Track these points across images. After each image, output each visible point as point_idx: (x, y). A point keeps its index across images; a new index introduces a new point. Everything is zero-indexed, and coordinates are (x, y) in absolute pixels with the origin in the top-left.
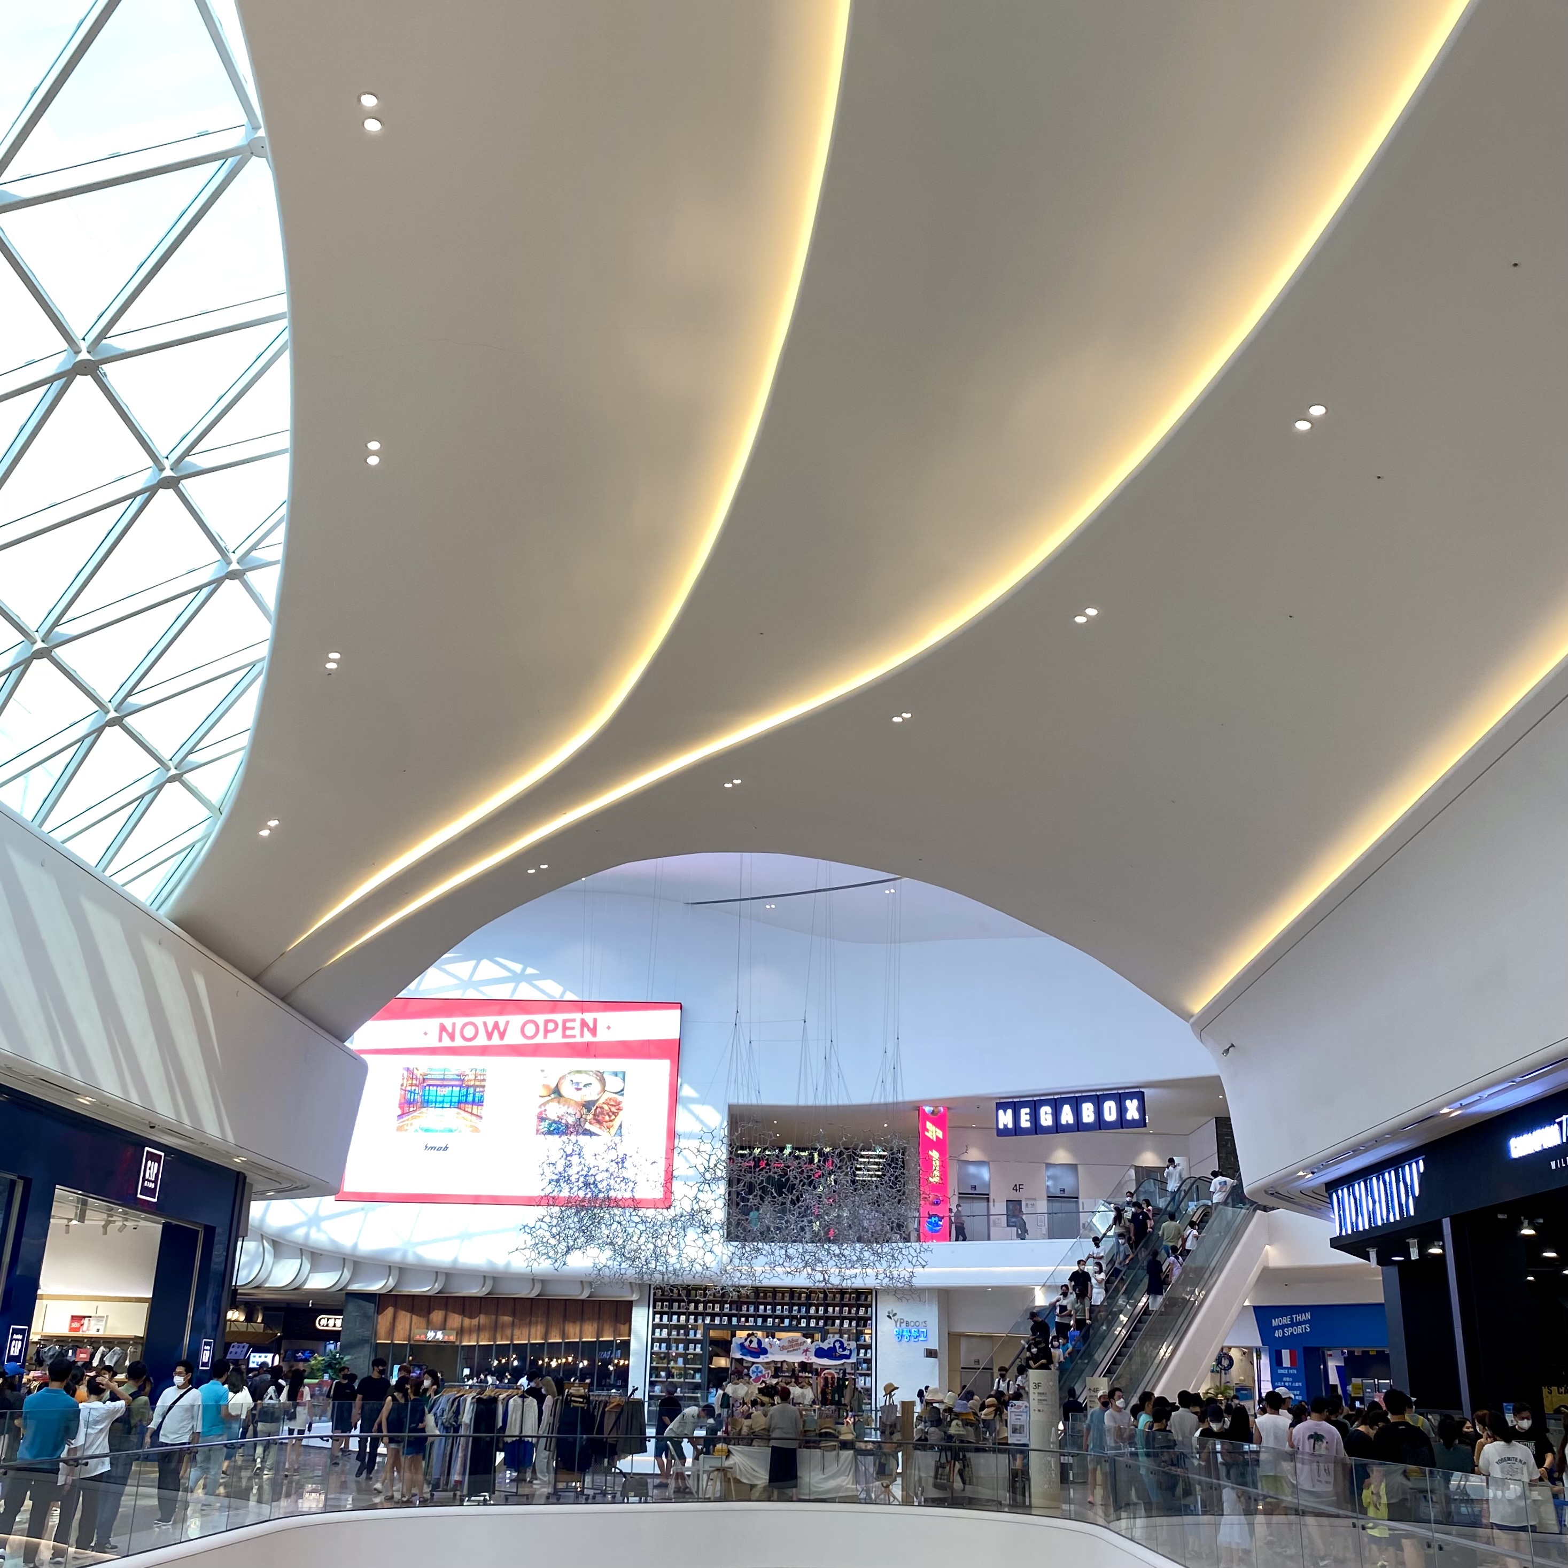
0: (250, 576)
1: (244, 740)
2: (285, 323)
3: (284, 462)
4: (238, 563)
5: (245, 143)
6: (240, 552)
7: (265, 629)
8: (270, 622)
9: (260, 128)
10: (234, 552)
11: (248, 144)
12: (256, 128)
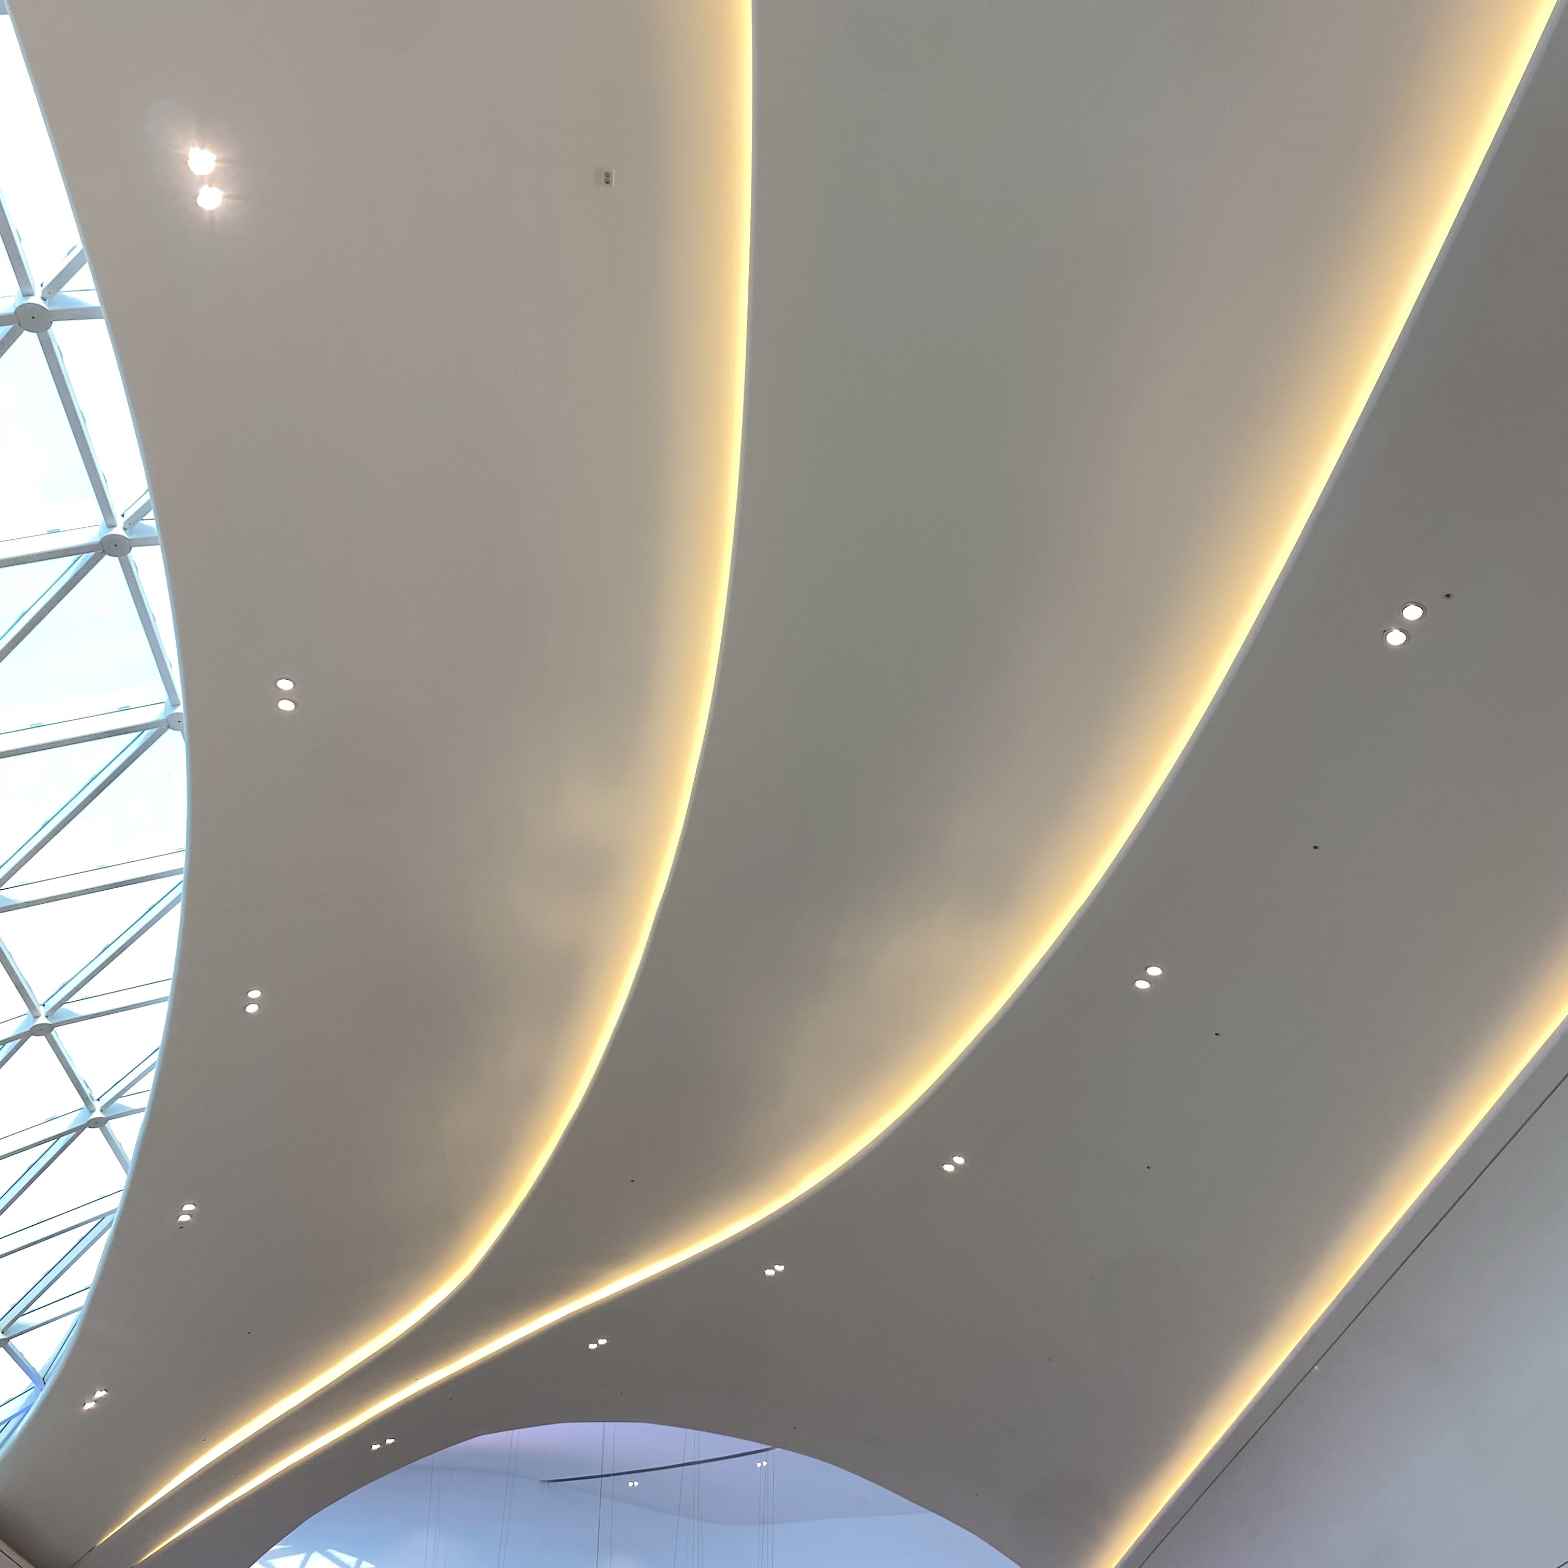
0: (112, 1125)
1: (81, 1300)
2: (181, 877)
3: (163, 1009)
4: (101, 1111)
5: (163, 718)
6: (104, 1100)
7: (120, 1179)
8: (127, 1174)
9: (179, 705)
10: (98, 1100)
11: (167, 720)
12: (175, 705)
